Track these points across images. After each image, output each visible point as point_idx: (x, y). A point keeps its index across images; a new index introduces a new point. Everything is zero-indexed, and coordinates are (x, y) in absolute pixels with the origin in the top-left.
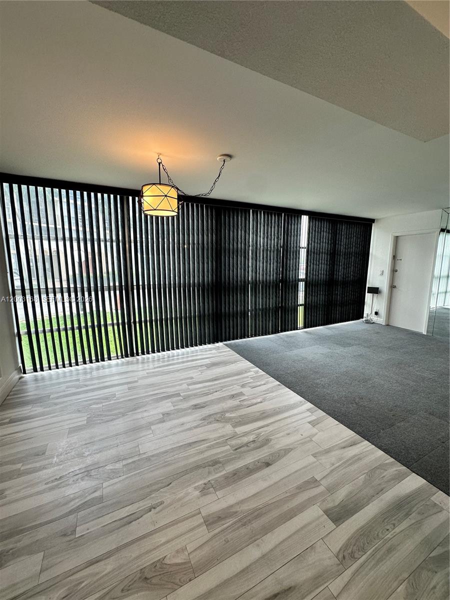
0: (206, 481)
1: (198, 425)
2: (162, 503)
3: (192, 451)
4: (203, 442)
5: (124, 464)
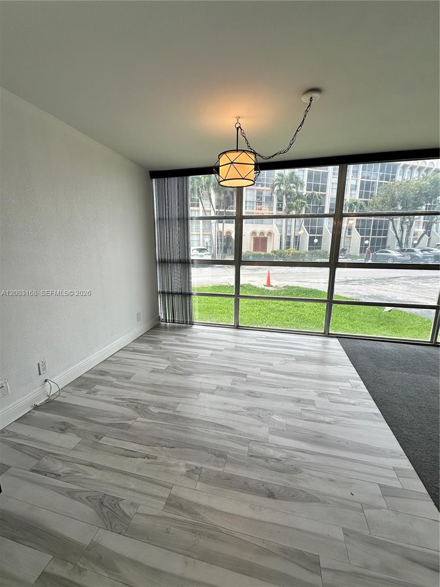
0: (199, 465)
2: (156, 458)
3: (212, 432)
5: (160, 412)
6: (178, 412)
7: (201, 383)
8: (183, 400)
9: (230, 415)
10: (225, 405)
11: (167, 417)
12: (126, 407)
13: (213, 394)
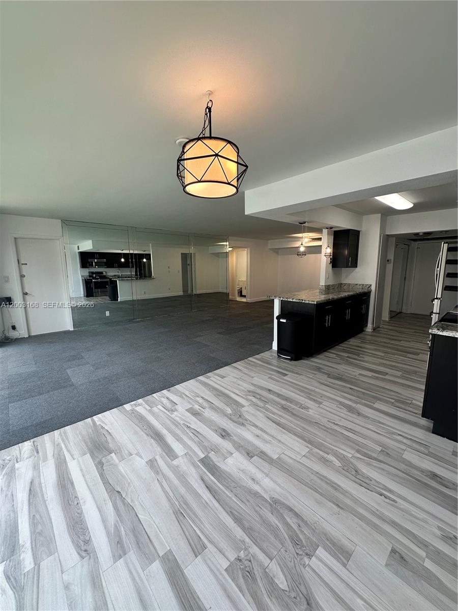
0: (300, 409)
1: (253, 426)
2: (328, 421)
3: (283, 421)
4: (270, 417)
5: (327, 455)
6: (307, 447)
7: (267, 475)
8: (298, 458)
9: (261, 426)
10: (260, 435)
11: (319, 446)
12: (374, 479)
13: (262, 452)
